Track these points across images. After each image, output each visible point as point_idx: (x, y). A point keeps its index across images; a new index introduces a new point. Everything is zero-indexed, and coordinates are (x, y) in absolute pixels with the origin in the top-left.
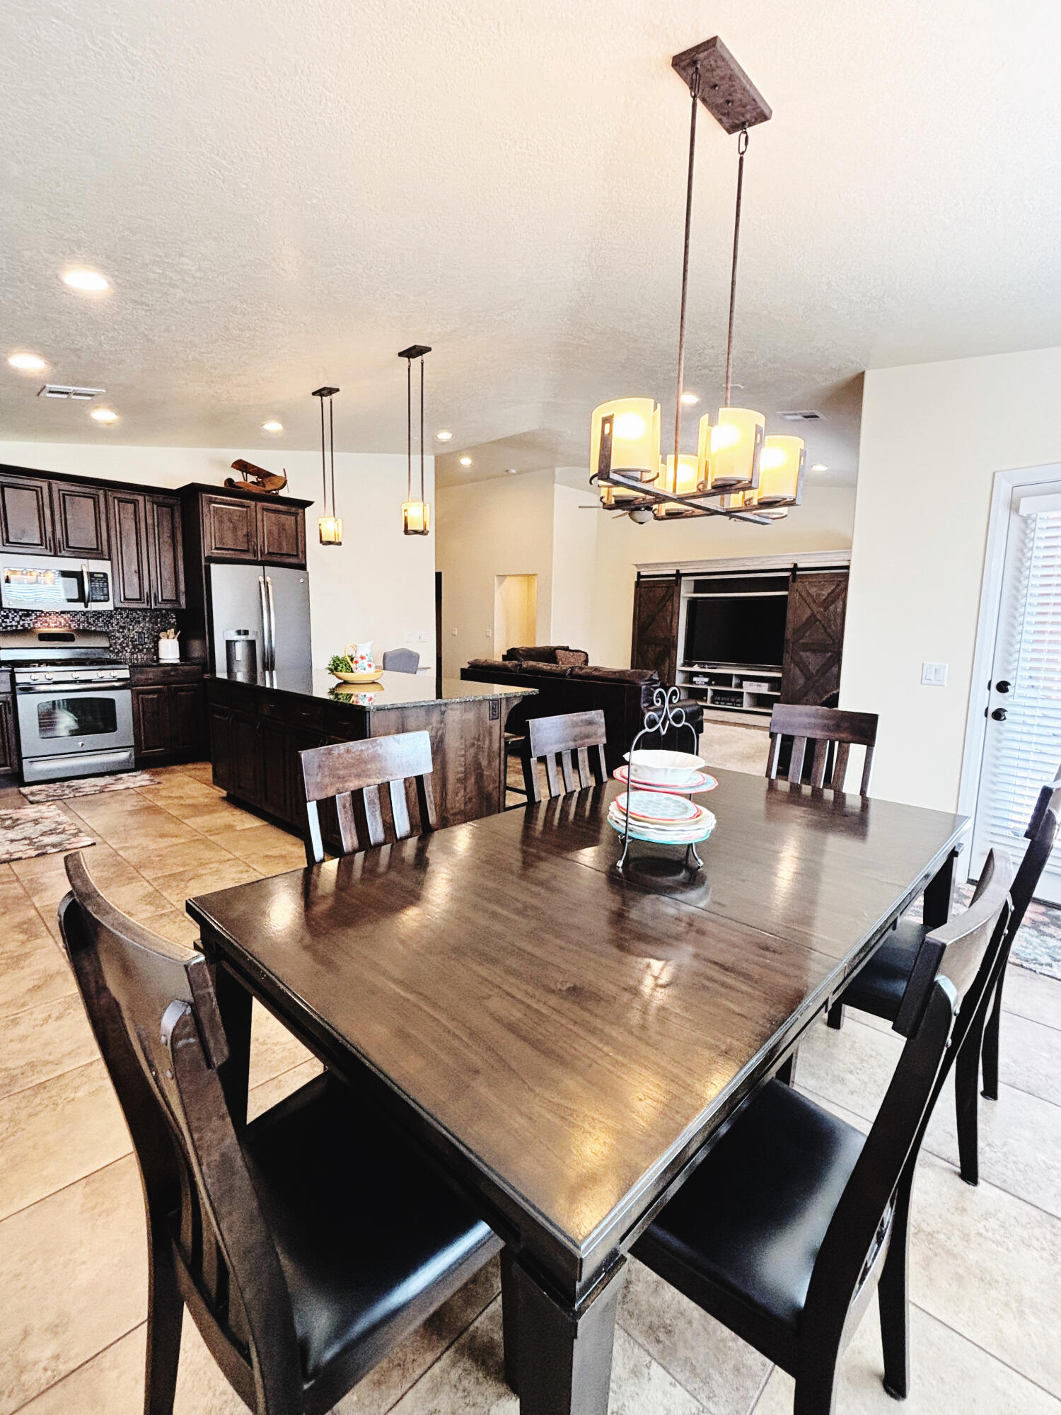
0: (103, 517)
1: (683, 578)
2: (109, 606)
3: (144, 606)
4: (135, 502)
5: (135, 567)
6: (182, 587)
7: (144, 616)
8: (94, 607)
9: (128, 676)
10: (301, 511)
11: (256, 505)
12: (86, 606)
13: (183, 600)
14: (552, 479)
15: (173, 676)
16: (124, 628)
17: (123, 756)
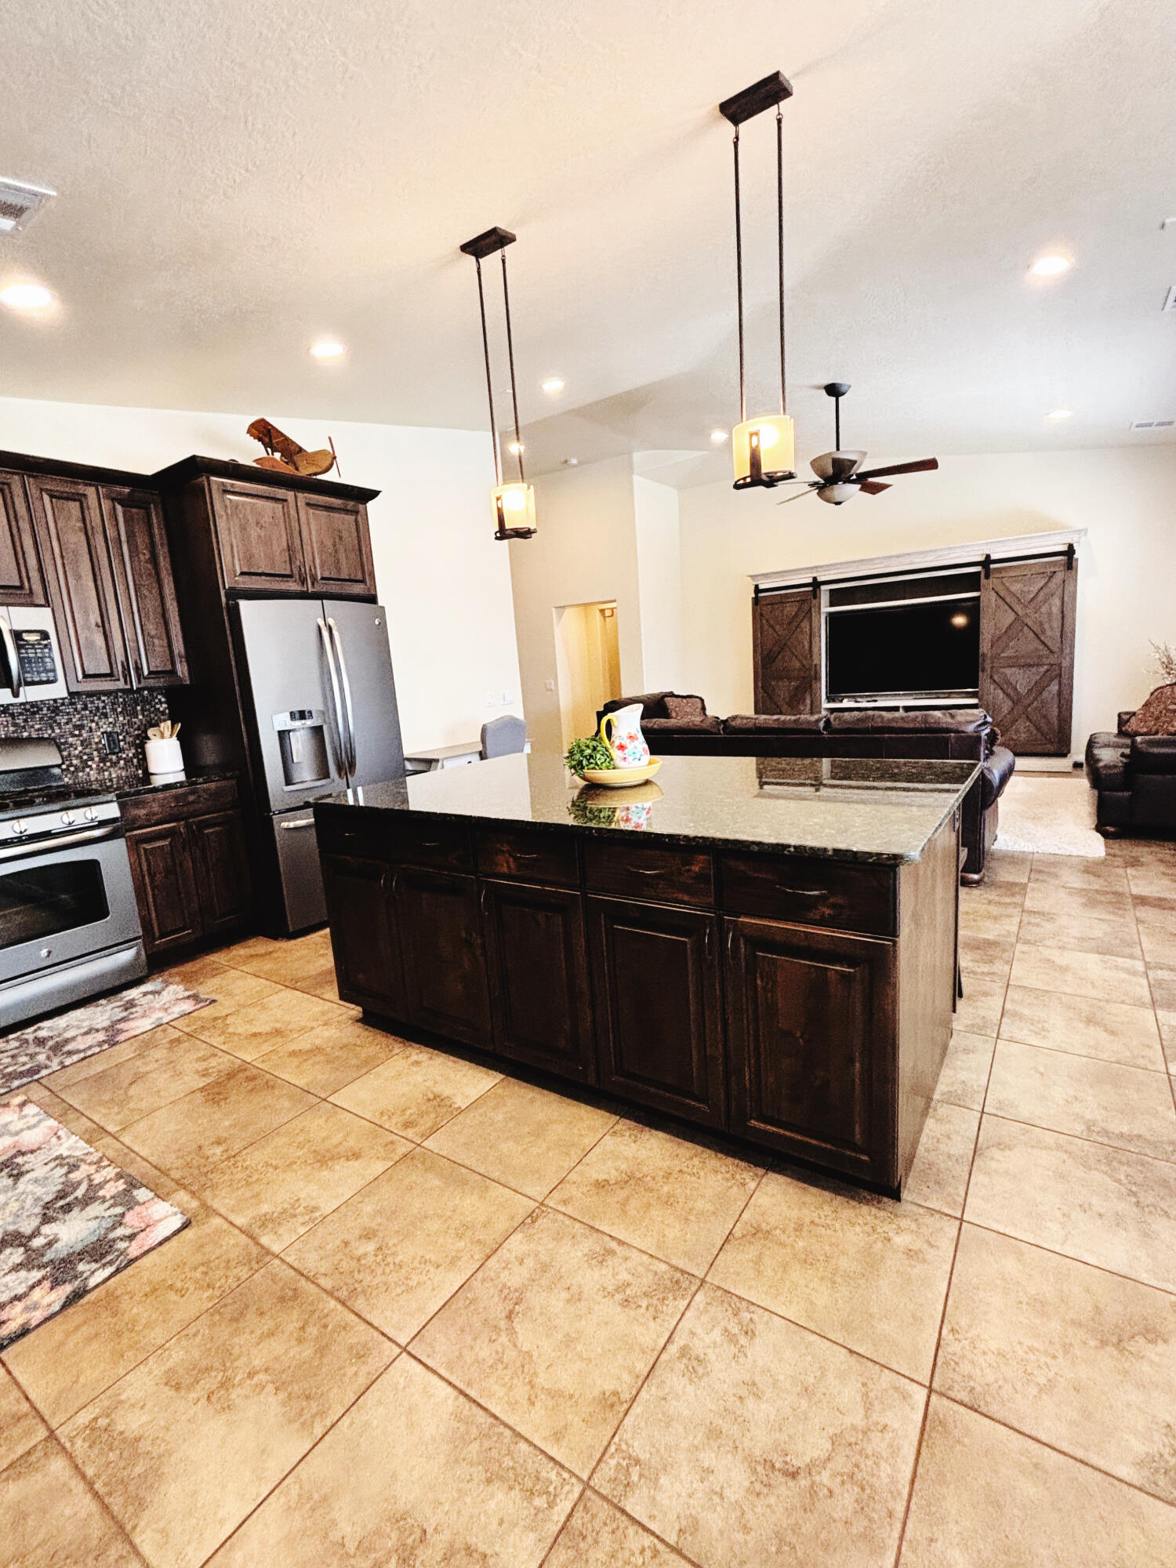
0: (25, 526)
1: (823, 588)
2: (57, 691)
3: (121, 684)
4: (80, 498)
5: (95, 617)
6: (179, 646)
7: (113, 704)
8: (30, 694)
9: (118, 814)
10: (361, 507)
11: (296, 497)
12: (16, 695)
13: (182, 669)
14: (629, 468)
15: (193, 802)
16: (80, 727)
17: (126, 956)
